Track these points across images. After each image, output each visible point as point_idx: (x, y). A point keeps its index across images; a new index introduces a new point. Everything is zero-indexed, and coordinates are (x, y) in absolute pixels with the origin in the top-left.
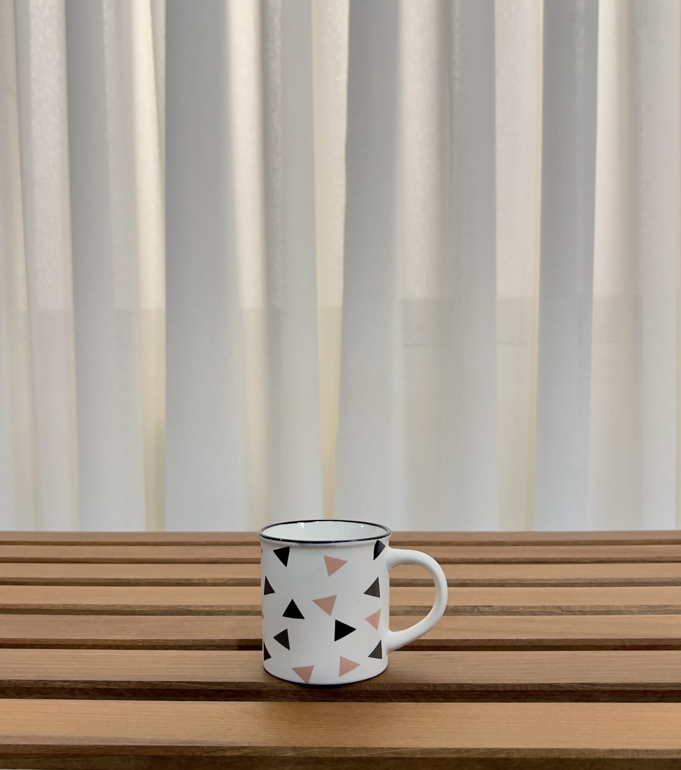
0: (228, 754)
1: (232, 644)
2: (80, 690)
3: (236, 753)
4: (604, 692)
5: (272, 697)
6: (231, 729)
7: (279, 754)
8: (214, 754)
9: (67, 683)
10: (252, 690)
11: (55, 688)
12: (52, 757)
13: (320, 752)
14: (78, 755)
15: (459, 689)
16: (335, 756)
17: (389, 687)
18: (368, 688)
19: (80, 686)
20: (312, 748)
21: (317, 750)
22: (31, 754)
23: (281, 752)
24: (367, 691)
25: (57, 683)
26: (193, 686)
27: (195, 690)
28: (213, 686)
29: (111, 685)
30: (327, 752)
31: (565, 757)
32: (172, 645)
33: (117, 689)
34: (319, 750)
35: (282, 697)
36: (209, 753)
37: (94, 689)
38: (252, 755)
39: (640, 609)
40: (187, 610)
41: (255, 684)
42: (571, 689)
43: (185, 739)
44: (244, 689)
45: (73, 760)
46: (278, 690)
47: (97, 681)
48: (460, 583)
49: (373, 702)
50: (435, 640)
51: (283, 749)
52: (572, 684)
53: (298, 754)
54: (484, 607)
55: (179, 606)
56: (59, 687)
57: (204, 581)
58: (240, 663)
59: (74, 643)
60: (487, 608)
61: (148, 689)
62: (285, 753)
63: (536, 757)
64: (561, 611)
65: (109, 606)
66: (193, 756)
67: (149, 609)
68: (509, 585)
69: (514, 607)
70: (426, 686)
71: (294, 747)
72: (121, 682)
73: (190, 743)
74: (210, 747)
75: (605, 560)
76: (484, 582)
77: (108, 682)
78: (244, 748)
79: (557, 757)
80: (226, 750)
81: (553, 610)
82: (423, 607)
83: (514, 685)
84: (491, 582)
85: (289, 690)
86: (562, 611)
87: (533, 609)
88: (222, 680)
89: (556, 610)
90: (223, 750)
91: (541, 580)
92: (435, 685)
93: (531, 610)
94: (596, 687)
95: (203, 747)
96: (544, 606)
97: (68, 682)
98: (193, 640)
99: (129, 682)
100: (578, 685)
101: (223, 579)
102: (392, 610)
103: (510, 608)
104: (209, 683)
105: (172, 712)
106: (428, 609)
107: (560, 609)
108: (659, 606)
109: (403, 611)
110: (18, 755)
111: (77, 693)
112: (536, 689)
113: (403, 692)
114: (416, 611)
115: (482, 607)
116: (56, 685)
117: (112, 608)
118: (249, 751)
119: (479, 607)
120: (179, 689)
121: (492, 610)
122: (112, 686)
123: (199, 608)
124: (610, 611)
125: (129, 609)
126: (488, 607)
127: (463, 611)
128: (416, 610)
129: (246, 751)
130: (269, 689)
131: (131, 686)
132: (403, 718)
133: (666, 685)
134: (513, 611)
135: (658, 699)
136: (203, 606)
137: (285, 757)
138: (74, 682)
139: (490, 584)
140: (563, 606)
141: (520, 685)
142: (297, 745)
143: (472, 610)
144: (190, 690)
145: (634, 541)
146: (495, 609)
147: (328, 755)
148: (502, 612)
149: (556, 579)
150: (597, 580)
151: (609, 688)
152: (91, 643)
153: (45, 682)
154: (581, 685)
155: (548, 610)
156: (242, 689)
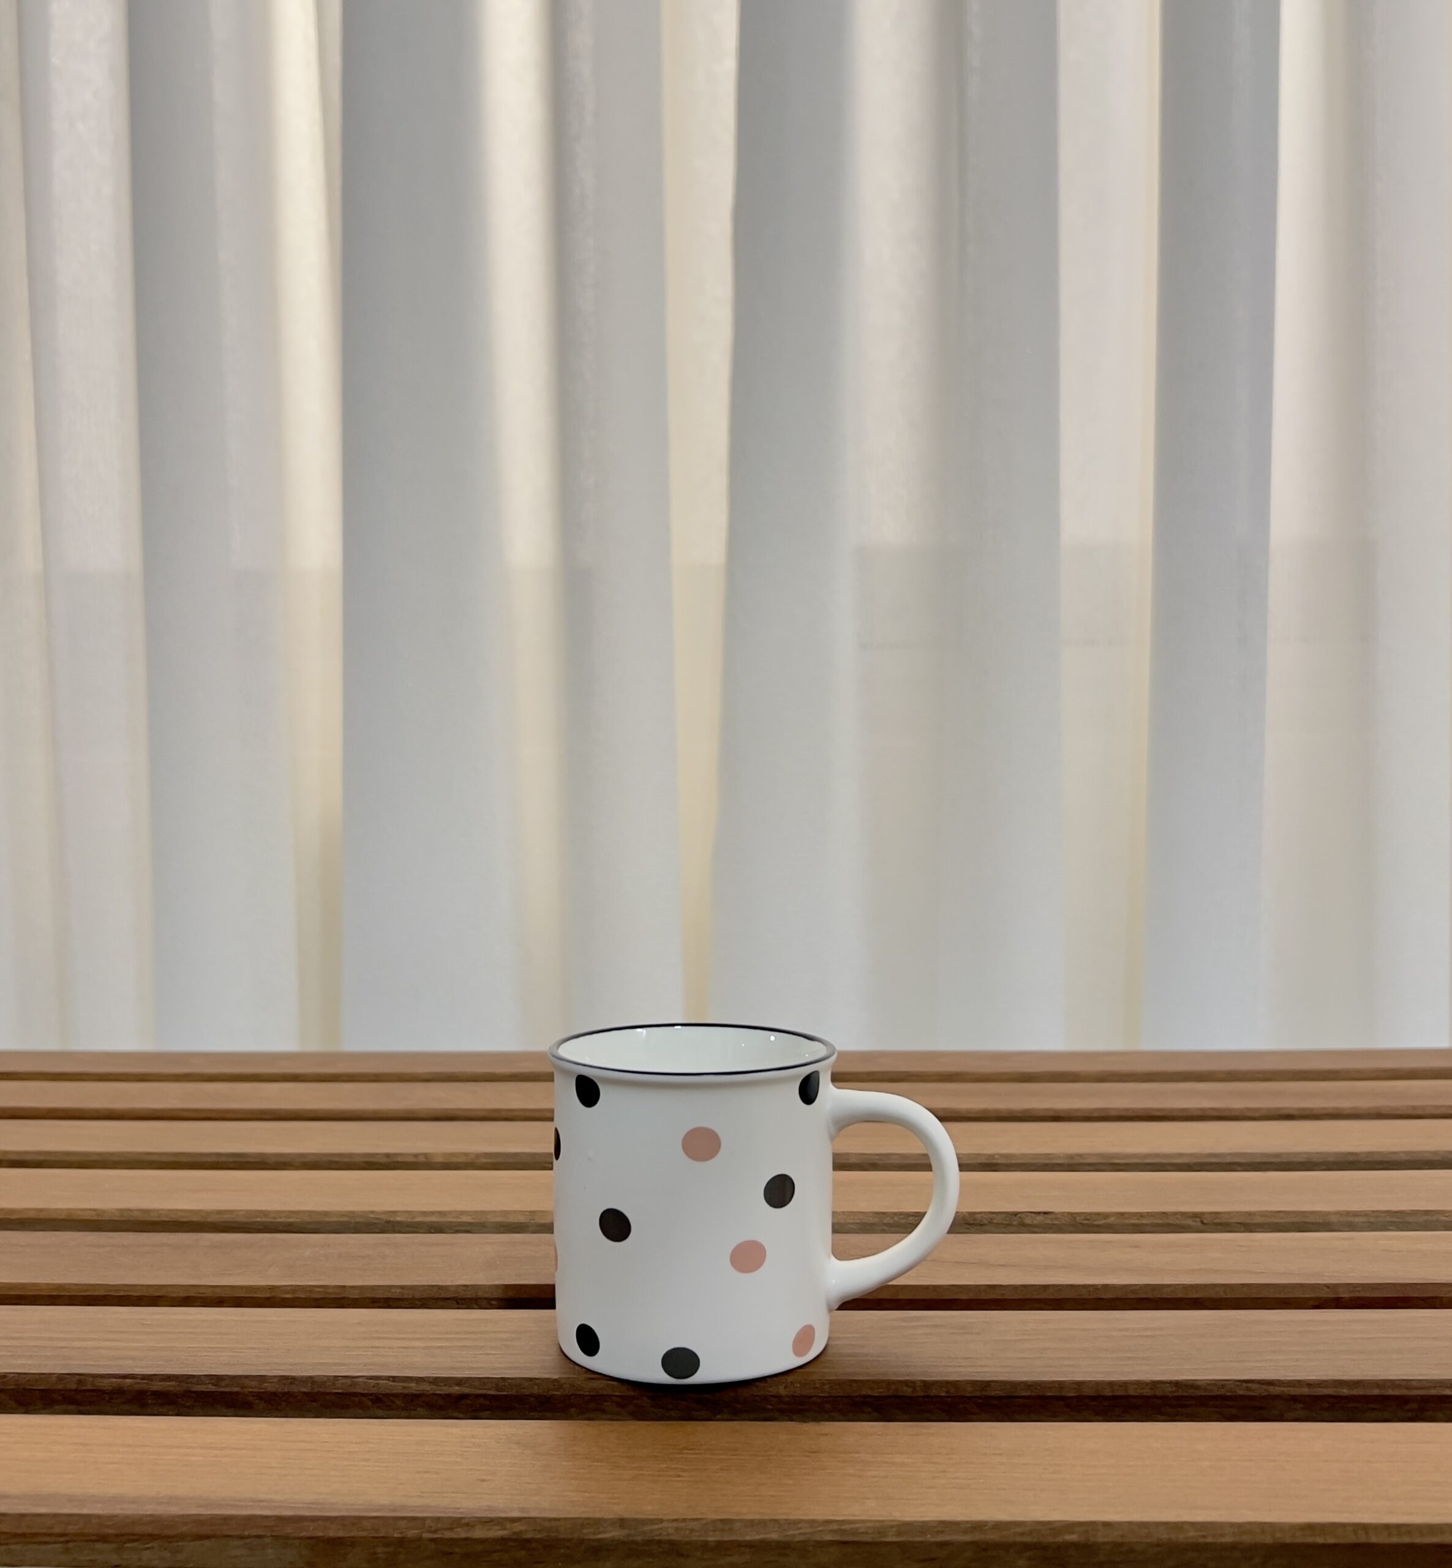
0: (479, 1533)
1: (487, 1296)
2: (157, 1394)
3: (497, 1533)
4: (1295, 1399)
5: (573, 1410)
6: (483, 1481)
7: (589, 1534)
8: (448, 1535)
9: (128, 1381)
10: (531, 1395)
11: (104, 1392)
12: (97, 1541)
13: (677, 1529)
14: (152, 1537)
15: (978, 1394)
16: (710, 1539)
17: (827, 1387)
18: (782, 1391)
19: (157, 1386)
20: (661, 1521)
21: (670, 1525)
22: (50, 1535)
23: (592, 1530)
24: (778, 1397)
25: (106, 1381)
26: (405, 1388)
27: (405, 1396)
28: (445, 1385)
29: (223, 1384)
30: (692, 1530)
31: (1210, 1540)
32: (357, 1297)
33: (237, 1393)
34: (675, 1524)
35: (596, 1410)
36: (435, 1532)
37: (188, 1394)
38: (529, 1536)
39: (1372, 1220)
40: (388, 1222)
41: (537, 1381)
42: (1222, 1392)
43: (385, 1500)
44: (513, 1392)
45: (141, 1546)
46: (587, 1396)
47: (194, 1376)
48: (980, 1164)
49: (792, 1420)
50: (927, 1287)
51: (597, 1522)
52: (1224, 1383)
53: (628, 1535)
54: (1034, 1215)
55: (372, 1212)
56: (110, 1388)
57: (426, 1158)
58: (506, 1336)
59: (143, 1294)
60: (1040, 1218)
61: (304, 1393)
62: (600, 1533)
63: (1147, 1540)
64: (1199, 1224)
65: (219, 1212)
66: (403, 1538)
67: (307, 1219)
68: (1087, 1168)
69: (1098, 1214)
70: (907, 1386)
71: (622, 1519)
72: (247, 1377)
73: (394, 1510)
74: (438, 1519)
75: (1296, 1113)
76: (1032, 1161)
77: (218, 1379)
78: (514, 1520)
79: (1192, 1541)
80: (473, 1526)
81: (1184, 1222)
82: (901, 1215)
83: (1097, 1383)
84: (1047, 1161)
85: (611, 1396)
86: (1202, 1222)
87: (1138, 1219)
88: (467, 1374)
89: (1190, 1222)
90: (467, 1525)
91: (1157, 1155)
92: (927, 1385)
93: (1136, 1222)
94: (1277, 1388)
95: (424, 1519)
96: (1164, 1213)
97: (131, 1379)
98: (402, 1287)
99: (262, 1378)
100: (1238, 1383)
101: (466, 1154)
102: (835, 1221)
103: (1088, 1217)
104: (436, 1381)
105: (356, 1443)
106: (910, 1218)
107: (1198, 1220)
108: (1414, 1213)
109: (857, 1223)
110: (23, 1535)
111: (150, 1401)
112: (1147, 1392)
113: (858, 1399)
114: (885, 1224)
115: (1030, 1214)
116: (105, 1384)
117: (227, 1217)
118: (523, 1528)
119: (1023, 1216)
120: (372, 1392)
121: (1050, 1222)
122: (227, 1386)
123: (414, 1218)
124: (1306, 1222)
125: (264, 1219)
126: (1042, 1214)
127: (985, 1222)
128: (885, 1221)
129: (518, 1527)
130: (567, 1392)
131: (269, 1387)
132: (857, 1455)
133: (1430, 1384)
134: (1095, 1223)
135: (1410, 1414)
136: (424, 1213)
137: (598, 1540)
138: (144, 1377)
139: (1047, 1165)
140: (1203, 1214)
141: (1111, 1384)
142: (626, 1515)
143: (1006, 1221)
144: (396, 1395)
145: (1359, 1071)
146: (1056, 1219)
147: (694, 1537)
148: (1072, 1225)
149: (1191, 1155)
150: (1278, 1155)
151: (1305, 1391)
152: (183, 1294)
153: (81, 1378)
154: (1245, 1385)
155: (1172, 1222)
156: (510, 1393)
